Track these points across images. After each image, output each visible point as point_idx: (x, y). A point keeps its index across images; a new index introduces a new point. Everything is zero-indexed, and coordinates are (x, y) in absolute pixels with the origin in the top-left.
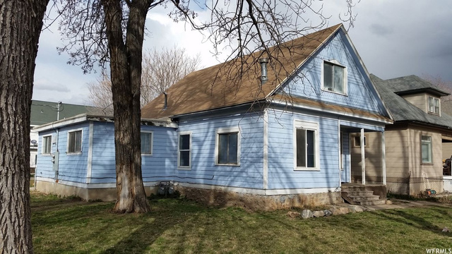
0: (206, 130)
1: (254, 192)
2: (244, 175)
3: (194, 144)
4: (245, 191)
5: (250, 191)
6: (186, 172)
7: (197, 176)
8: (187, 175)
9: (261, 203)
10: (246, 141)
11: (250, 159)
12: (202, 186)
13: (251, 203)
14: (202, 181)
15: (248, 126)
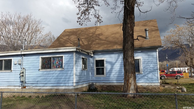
0: (117, 58)
1: (153, 84)
2: (146, 77)
3: (107, 64)
4: (147, 84)
5: (150, 84)
6: (102, 78)
7: (111, 79)
8: (102, 79)
9: (158, 89)
10: (146, 63)
11: (149, 70)
12: (116, 84)
13: (151, 89)
14: (115, 81)
15: (147, 57)
